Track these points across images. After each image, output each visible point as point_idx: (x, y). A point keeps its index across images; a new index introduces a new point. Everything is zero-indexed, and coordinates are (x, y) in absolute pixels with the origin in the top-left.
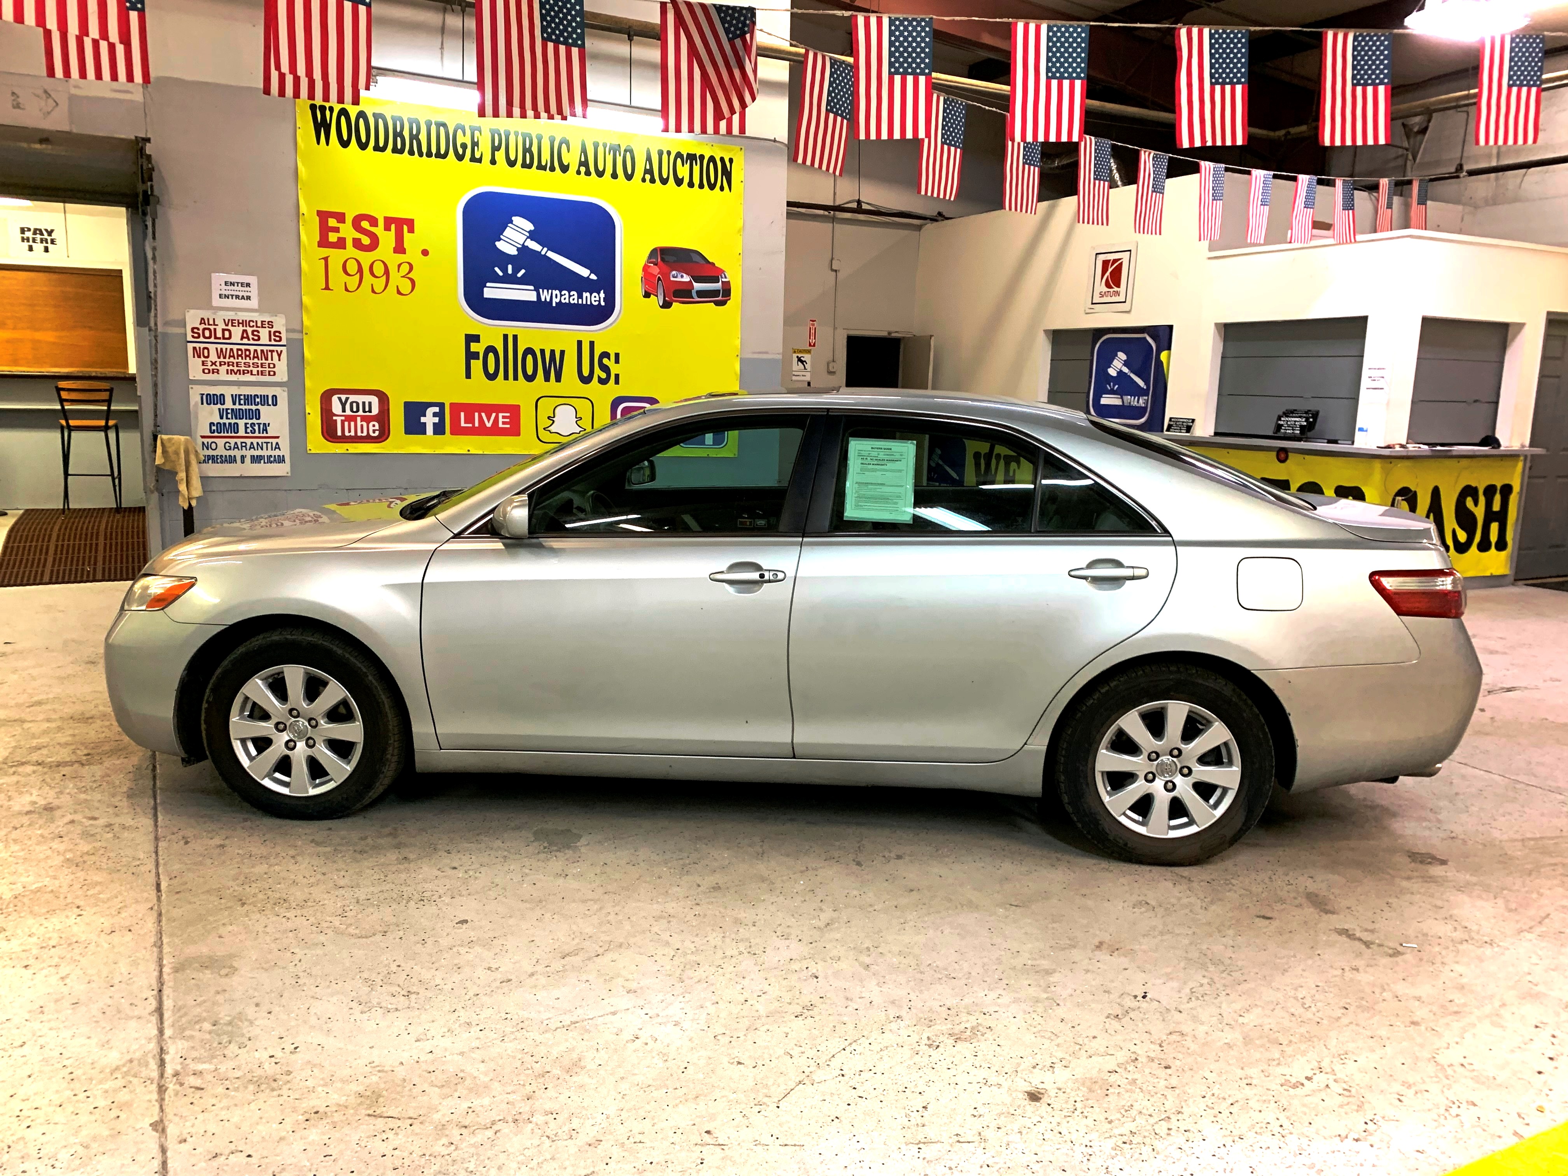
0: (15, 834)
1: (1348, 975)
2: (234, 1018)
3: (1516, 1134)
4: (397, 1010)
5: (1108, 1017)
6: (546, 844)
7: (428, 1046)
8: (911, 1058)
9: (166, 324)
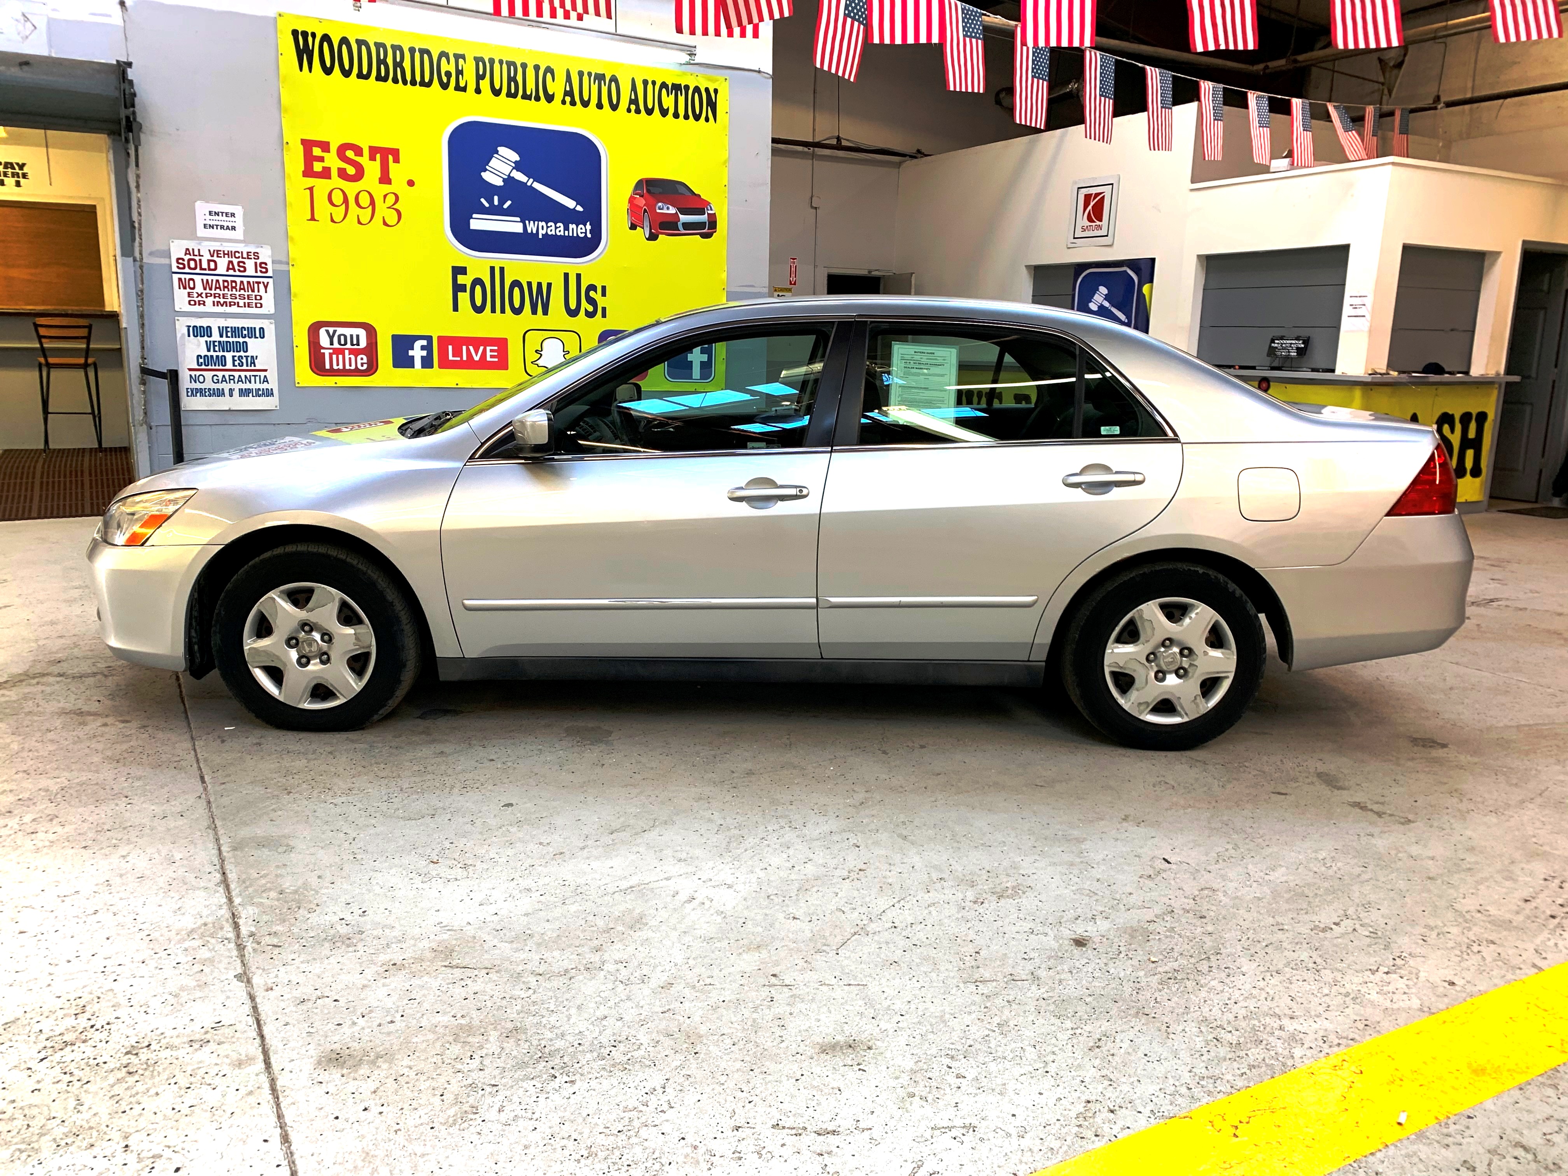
0: (51, 736)
1: (1364, 840)
2: (300, 888)
3: (1534, 966)
4: (456, 879)
5: (1140, 877)
6: (578, 739)
7: (492, 909)
8: (958, 912)
9: (151, 254)
